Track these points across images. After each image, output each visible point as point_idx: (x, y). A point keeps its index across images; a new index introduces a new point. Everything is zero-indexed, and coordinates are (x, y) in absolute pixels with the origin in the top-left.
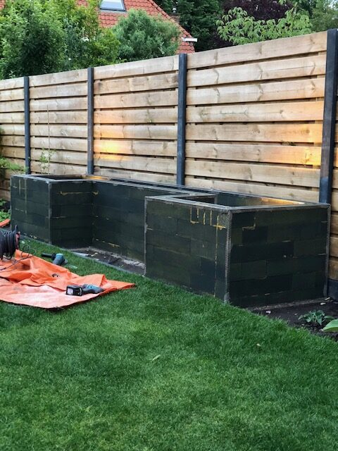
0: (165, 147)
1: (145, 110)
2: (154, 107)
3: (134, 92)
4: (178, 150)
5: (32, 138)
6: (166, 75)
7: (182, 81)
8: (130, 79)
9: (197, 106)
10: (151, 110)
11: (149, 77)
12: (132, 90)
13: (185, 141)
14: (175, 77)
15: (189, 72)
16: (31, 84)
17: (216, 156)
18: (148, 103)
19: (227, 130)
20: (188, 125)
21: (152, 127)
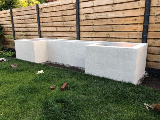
0: (71, 28)
1: (61, 17)
2: (65, 16)
3: (56, 11)
4: (77, 29)
5: (15, 28)
6: (70, 5)
7: (78, 6)
8: (54, 7)
9: (83, 14)
10: (63, 17)
11: (62, 6)
12: (55, 11)
13: (79, 26)
14: (74, 5)
15: (80, 3)
16: (13, 11)
17: (93, 30)
18: (63, 14)
19: (98, 21)
20: (80, 21)
21: (64, 23)
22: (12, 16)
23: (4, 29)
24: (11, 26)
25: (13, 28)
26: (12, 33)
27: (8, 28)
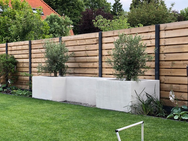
0: (93, 64)
1: (85, 52)
2: (88, 50)
3: (79, 45)
4: (99, 65)
5: (32, 64)
6: (94, 39)
7: (100, 41)
8: (78, 41)
9: (106, 49)
10: (87, 51)
11: (86, 40)
13: (102, 62)
14: (97, 40)
15: (103, 38)
16: (32, 43)
18: (86, 49)
20: (103, 56)
21: (87, 58)
22: (30, 49)
23: (19, 65)
24: (28, 60)
25: (31, 62)
26: (28, 70)
27: (24, 64)
